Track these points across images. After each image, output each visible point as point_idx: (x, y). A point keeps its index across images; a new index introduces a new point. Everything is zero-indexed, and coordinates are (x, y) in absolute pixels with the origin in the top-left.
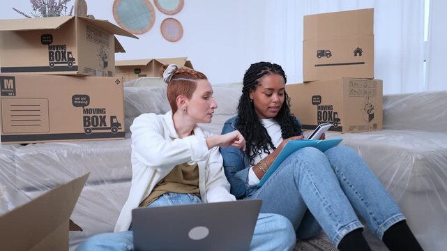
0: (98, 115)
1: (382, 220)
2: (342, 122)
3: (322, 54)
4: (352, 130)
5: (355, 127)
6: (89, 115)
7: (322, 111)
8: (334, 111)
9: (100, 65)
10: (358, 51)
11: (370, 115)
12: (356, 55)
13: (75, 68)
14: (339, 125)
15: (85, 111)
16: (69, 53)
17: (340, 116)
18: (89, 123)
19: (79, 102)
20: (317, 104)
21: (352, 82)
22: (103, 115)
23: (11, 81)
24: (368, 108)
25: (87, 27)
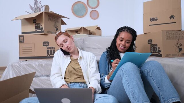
0: (52, 49)
1: (167, 100)
2: (162, 52)
3: (152, 19)
4: (168, 56)
5: (170, 55)
6: (49, 49)
7: (153, 47)
8: (158, 47)
9: (54, 30)
10: (172, 17)
11: (179, 49)
12: (171, 19)
13: (43, 32)
14: (160, 54)
15: (48, 48)
16: (42, 26)
17: (161, 49)
18: (49, 52)
19: (45, 44)
20: (150, 43)
21: (167, 32)
22: (54, 49)
23: (23, 37)
24: (178, 45)
25: (49, 16)
